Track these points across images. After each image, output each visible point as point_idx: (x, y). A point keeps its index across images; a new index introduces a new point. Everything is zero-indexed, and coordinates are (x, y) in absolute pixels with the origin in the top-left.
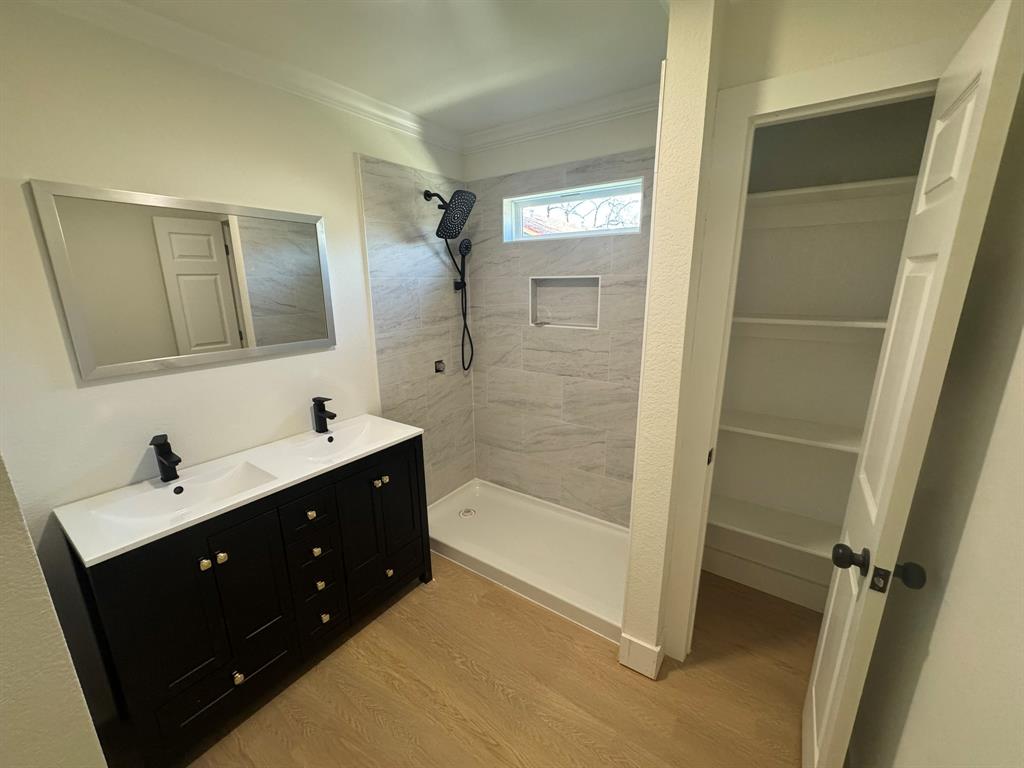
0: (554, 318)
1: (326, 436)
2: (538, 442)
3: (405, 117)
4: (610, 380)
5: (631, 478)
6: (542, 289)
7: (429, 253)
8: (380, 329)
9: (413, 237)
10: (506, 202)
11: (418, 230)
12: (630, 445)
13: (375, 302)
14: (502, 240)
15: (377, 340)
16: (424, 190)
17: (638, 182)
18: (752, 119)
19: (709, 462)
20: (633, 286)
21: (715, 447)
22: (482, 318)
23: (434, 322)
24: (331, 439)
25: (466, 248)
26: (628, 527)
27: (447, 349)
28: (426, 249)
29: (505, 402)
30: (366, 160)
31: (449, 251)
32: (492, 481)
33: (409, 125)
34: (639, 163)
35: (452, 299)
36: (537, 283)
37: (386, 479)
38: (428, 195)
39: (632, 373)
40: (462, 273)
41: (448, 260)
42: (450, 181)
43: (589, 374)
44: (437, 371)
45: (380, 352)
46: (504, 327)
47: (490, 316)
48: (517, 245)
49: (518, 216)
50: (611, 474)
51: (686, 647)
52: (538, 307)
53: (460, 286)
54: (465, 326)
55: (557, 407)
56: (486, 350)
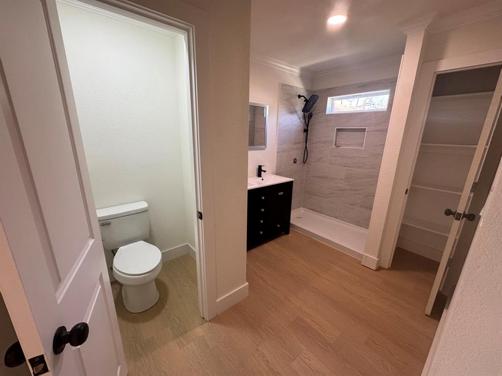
0: (344, 144)
1: (261, 178)
2: (332, 193)
3: (296, 68)
4: (367, 169)
5: (371, 209)
6: (340, 132)
7: (297, 118)
8: (279, 145)
9: (293, 112)
10: (329, 98)
11: (294, 109)
12: (373, 195)
13: (279, 134)
14: (326, 113)
15: (278, 148)
16: (298, 94)
17: (388, 91)
18: (435, 73)
19: (406, 193)
20: (381, 131)
21: (409, 188)
22: (313, 143)
23: (295, 144)
24: (263, 179)
25: (310, 116)
26: (368, 229)
27: (298, 154)
28: (296, 116)
29: (319, 177)
30: (283, 85)
31: (304, 117)
32: (309, 209)
33: (296, 71)
34: (390, 84)
35: (302, 135)
36: (338, 130)
37: (282, 193)
38: (300, 96)
39: (377, 167)
40: (307, 126)
41: (303, 121)
42: (308, 91)
43: (358, 167)
44: (294, 162)
45: (278, 153)
46: (322, 147)
47: (317, 143)
48: (331, 115)
49: (332, 104)
50: (362, 207)
51: (389, 264)
52: (338, 140)
53: (306, 131)
54: (306, 147)
55: (342, 179)
56: (313, 156)
